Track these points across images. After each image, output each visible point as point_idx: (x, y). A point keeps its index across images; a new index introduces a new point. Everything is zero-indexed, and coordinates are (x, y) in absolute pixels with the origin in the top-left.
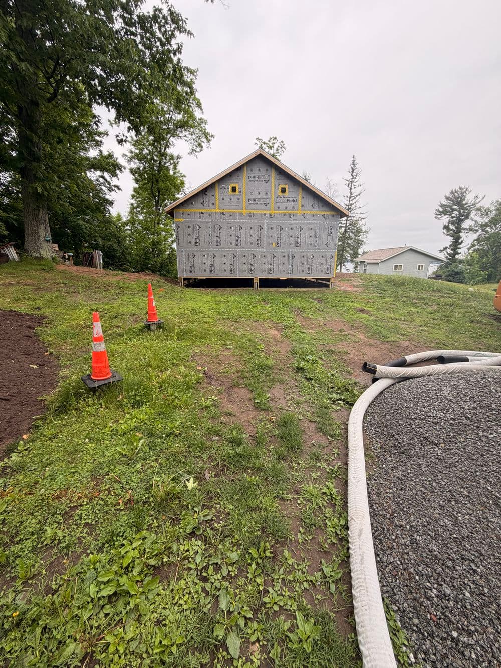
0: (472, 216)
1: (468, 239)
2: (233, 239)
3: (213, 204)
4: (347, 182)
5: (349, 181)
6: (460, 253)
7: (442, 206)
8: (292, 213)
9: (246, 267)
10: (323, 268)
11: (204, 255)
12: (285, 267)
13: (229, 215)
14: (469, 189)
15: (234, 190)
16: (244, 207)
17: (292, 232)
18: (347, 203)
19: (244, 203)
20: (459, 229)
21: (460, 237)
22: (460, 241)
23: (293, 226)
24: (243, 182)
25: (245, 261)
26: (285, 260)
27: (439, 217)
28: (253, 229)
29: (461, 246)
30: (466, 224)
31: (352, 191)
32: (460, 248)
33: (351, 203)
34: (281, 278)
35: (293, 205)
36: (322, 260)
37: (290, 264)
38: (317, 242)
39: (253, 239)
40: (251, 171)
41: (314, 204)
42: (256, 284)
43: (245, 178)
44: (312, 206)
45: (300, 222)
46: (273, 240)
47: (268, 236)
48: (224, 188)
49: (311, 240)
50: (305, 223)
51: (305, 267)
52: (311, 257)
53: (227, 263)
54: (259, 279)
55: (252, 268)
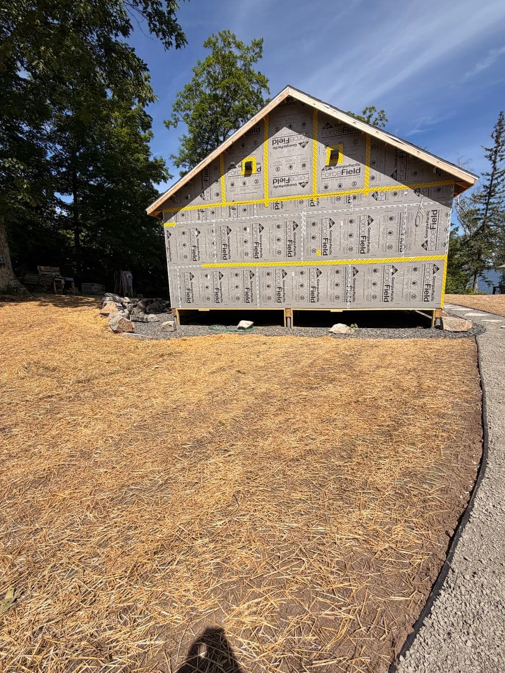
2: (249, 248)
8: (352, 193)
9: (271, 292)
10: (418, 290)
12: (339, 291)
13: (241, 209)
16: (266, 194)
19: (267, 188)
23: (353, 217)
24: (263, 152)
25: (270, 282)
26: (338, 279)
28: (283, 229)
34: (332, 311)
35: (353, 178)
36: (415, 276)
37: (349, 285)
38: (403, 242)
39: (282, 246)
40: (277, 130)
41: (396, 171)
42: (289, 319)
43: (267, 144)
44: (392, 176)
45: (368, 208)
46: (317, 244)
47: (307, 238)
48: (233, 166)
49: (392, 240)
50: (377, 209)
51: (378, 290)
52: (392, 270)
53: (241, 286)
54: (293, 311)
55: (282, 293)
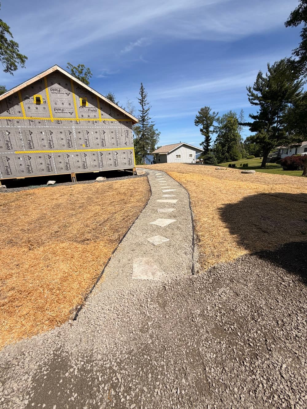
0: (213, 124)
1: (214, 137)
2: (46, 143)
3: (20, 112)
4: (140, 101)
5: (140, 100)
6: (210, 146)
7: (197, 118)
8: (95, 120)
9: (62, 165)
10: (126, 161)
11: (19, 158)
12: (96, 163)
13: (37, 122)
14: (210, 108)
15: (38, 100)
16: (51, 116)
17: (98, 135)
18: (142, 115)
19: (51, 112)
20: (208, 132)
21: (209, 136)
22: (210, 138)
23: (97, 131)
24: (45, 94)
25: (60, 161)
26: (94, 157)
27: (197, 124)
28: (63, 134)
29: (210, 141)
30: (211, 129)
31: (143, 107)
32: (210, 143)
33: (144, 115)
34: (94, 172)
35: (94, 114)
36: (124, 156)
37: (100, 160)
38: (118, 142)
39: (64, 142)
40: (52, 84)
41: (111, 113)
42: (74, 178)
43: (47, 90)
44: (110, 115)
45: (102, 127)
46: (82, 142)
47: (77, 139)
48: (28, 98)
49: (114, 141)
50: (106, 127)
51: (112, 162)
52: (116, 153)
53: (43, 163)
54: (76, 174)
55: (68, 166)
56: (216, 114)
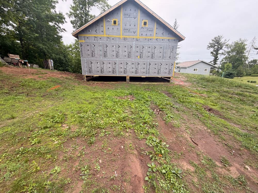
0: (223, 48)
1: (221, 58)
2: (114, 53)
3: (102, 32)
6: (217, 64)
7: (210, 44)
8: (150, 38)
9: (122, 70)
11: (98, 63)
12: (145, 70)
13: (112, 39)
14: (223, 37)
16: (121, 34)
17: (149, 50)
19: (121, 31)
20: (217, 54)
21: (217, 57)
22: (217, 59)
25: (122, 67)
26: (145, 66)
27: (209, 48)
28: (126, 48)
30: (220, 52)
32: (217, 62)
34: (142, 77)
37: (148, 68)
39: (126, 53)
40: (126, 10)
41: (163, 33)
42: (128, 79)
43: (122, 15)
45: (155, 44)
46: (138, 54)
47: (135, 52)
48: (109, 21)
49: (161, 55)
51: (156, 70)
52: (160, 64)
53: (111, 67)
54: (130, 77)
55: (126, 70)
56: (227, 41)
